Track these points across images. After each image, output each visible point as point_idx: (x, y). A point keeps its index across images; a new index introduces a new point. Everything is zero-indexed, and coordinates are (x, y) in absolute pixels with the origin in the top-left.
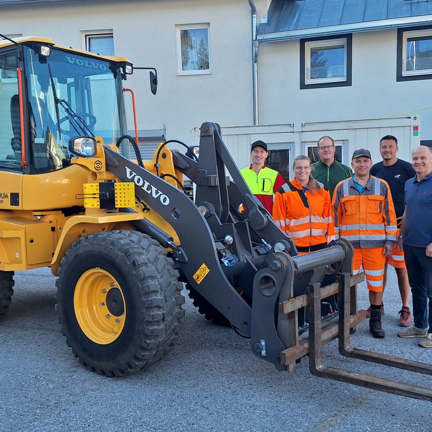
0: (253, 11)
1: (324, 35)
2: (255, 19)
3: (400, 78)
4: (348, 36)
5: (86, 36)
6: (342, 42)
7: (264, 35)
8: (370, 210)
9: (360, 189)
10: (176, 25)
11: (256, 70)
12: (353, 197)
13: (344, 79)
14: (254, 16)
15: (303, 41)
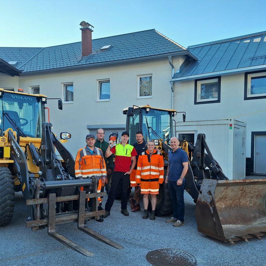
0: (173, 67)
1: (204, 77)
2: (173, 71)
3: (246, 98)
4: (219, 77)
5: (99, 82)
6: (216, 80)
7: (175, 79)
8: (97, 162)
9: (91, 152)
10: (138, 75)
11: (173, 96)
12: (89, 156)
13: (216, 99)
14: (173, 69)
15: (196, 81)
